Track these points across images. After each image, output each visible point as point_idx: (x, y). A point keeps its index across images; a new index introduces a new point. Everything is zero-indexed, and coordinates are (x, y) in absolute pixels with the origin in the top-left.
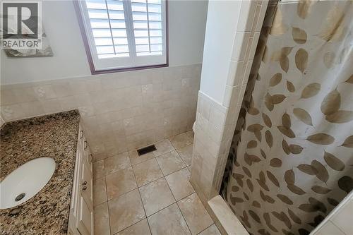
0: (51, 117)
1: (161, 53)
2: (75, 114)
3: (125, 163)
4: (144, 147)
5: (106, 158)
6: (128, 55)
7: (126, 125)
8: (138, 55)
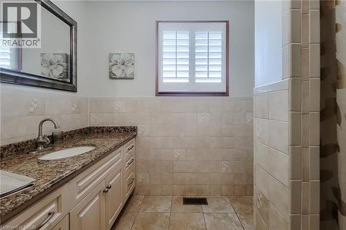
0: (117, 128)
1: (220, 81)
2: (134, 129)
3: (164, 207)
4: (193, 196)
5: (148, 195)
6: (187, 81)
7: (176, 156)
8: (196, 81)
